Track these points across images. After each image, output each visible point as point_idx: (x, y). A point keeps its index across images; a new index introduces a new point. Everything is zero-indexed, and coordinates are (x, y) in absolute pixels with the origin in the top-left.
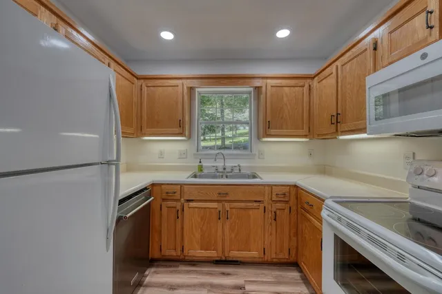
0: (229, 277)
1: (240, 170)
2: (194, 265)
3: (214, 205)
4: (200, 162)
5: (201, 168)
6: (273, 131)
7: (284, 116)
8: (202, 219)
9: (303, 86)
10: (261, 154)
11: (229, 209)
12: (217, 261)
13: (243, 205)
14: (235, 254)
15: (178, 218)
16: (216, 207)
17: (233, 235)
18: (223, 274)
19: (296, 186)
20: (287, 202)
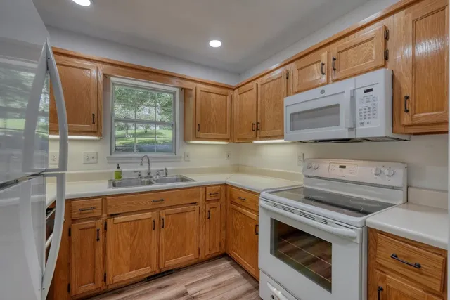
0: (168, 289)
1: (167, 174)
2: (120, 293)
3: (148, 215)
4: (118, 167)
5: (119, 175)
6: (202, 134)
7: (212, 120)
8: (131, 235)
9: (226, 96)
10: (187, 156)
11: (164, 217)
12: (148, 278)
13: (179, 209)
14: (171, 263)
15: (98, 240)
16: (150, 216)
17: (169, 243)
18: (160, 288)
19: (226, 185)
20: (218, 200)
